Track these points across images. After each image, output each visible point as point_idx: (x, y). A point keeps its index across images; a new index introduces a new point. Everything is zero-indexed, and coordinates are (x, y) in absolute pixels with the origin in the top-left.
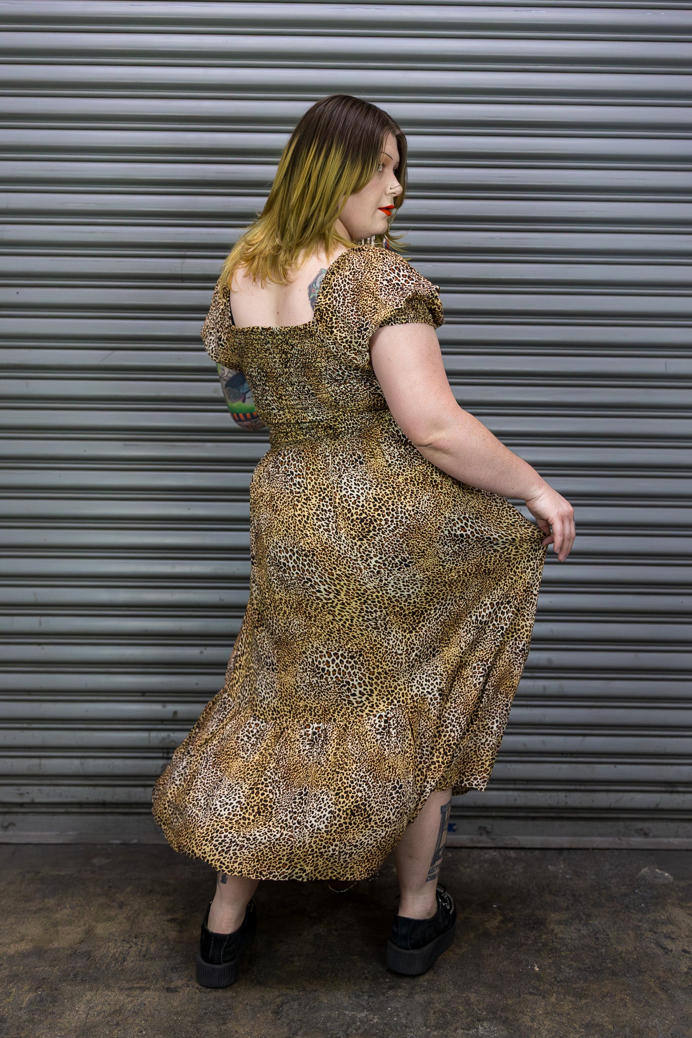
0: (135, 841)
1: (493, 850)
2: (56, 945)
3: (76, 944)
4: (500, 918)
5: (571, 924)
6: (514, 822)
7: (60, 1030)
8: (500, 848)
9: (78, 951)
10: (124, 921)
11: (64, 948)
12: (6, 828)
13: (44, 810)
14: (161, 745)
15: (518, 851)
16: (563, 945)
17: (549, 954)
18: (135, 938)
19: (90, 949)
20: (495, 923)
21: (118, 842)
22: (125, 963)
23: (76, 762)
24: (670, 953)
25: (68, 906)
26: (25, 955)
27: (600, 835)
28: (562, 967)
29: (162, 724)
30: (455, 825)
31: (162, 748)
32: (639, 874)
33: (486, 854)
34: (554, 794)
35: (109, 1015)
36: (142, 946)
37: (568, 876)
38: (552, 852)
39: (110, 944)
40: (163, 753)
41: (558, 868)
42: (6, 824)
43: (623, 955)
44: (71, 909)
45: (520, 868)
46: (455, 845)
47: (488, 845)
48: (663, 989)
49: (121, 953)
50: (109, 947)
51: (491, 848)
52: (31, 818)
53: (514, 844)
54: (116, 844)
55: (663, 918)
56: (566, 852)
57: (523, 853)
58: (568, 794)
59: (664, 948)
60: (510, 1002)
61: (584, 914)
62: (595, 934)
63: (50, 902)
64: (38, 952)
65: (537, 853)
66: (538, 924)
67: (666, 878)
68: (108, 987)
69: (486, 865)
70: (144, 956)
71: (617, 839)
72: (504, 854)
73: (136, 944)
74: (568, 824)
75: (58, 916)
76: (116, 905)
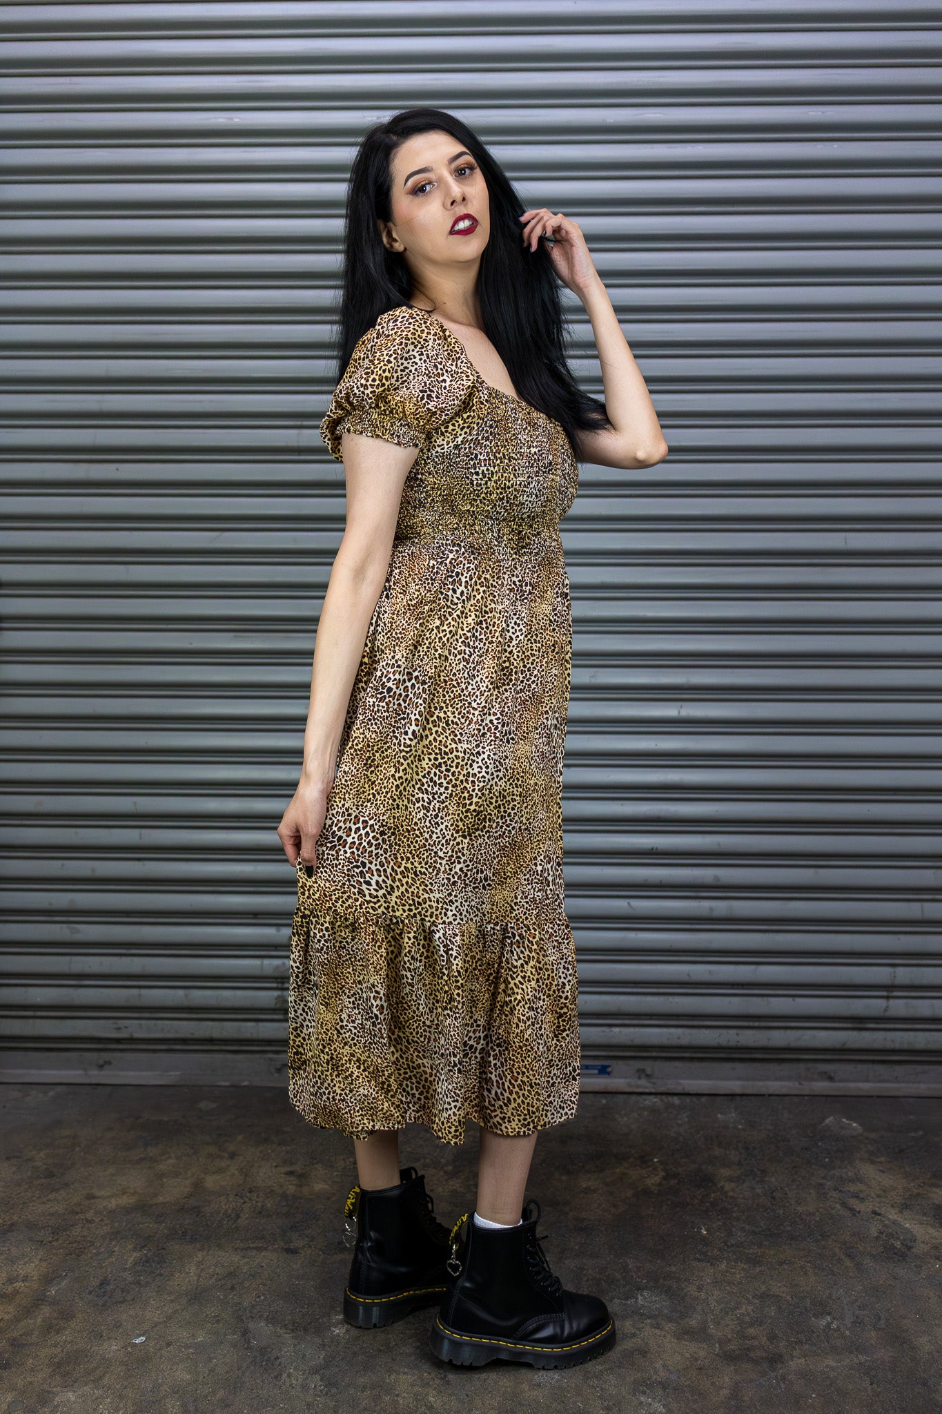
0: (246, 1083)
1: (654, 1096)
2: (161, 1199)
3: (183, 1199)
4: (663, 1174)
5: (744, 1181)
6: (678, 1064)
7: (169, 1294)
8: (662, 1094)
9: (186, 1206)
10: (236, 1172)
11: (170, 1203)
12: (101, 1067)
13: (144, 1047)
14: (276, 974)
15: (683, 1097)
16: (735, 1205)
17: (718, 1215)
18: (250, 1192)
19: (199, 1204)
20: (657, 1179)
21: (227, 1084)
22: (239, 1221)
23: (181, 992)
24: (857, 1215)
25: (173, 1156)
26: (128, 1211)
27: (777, 1079)
28: (734, 1229)
29: (276, 950)
30: (609, 1066)
31: (276, 978)
32: (823, 1124)
33: (645, 1100)
34: (724, 1031)
35: (223, 1278)
36: (257, 1202)
37: (740, 1127)
38: (721, 1098)
39: (222, 1198)
40: (278, 983)
41: (729, 1117)
42: (101, 1062)
43: (804, 1216)
44: (177, 1159)
45: (684, 1117)
46: (609, 1089)
47: (647, 1091)
48: (849, 1256)
49: (234, 1209)
50: (220, 1203)
51: (651, 1094)
52: (129, 1055)
53: (679, 1089)
54: (225, 1086)
55: (850, 1174)
56: (738, 1098)
57: (688, 1100)
58: (739, 1031)
59: (851, 1209)
60: (674, 1269)
61: (758, 1170)
62: (772, 1193)
63: (152, 1151)
64: (143, 1207)
65: (703, 1099)
66: (704, 1181)
67: (854, 1129)
68: (220, 1246)
69: (646, 1113)
70: (260, 1213)
71: (797, 1084)
72: (666, 1100)
73: (250, 1199)
74: (739, 1067)
75: (161, 1167)
76: (227, 1155)
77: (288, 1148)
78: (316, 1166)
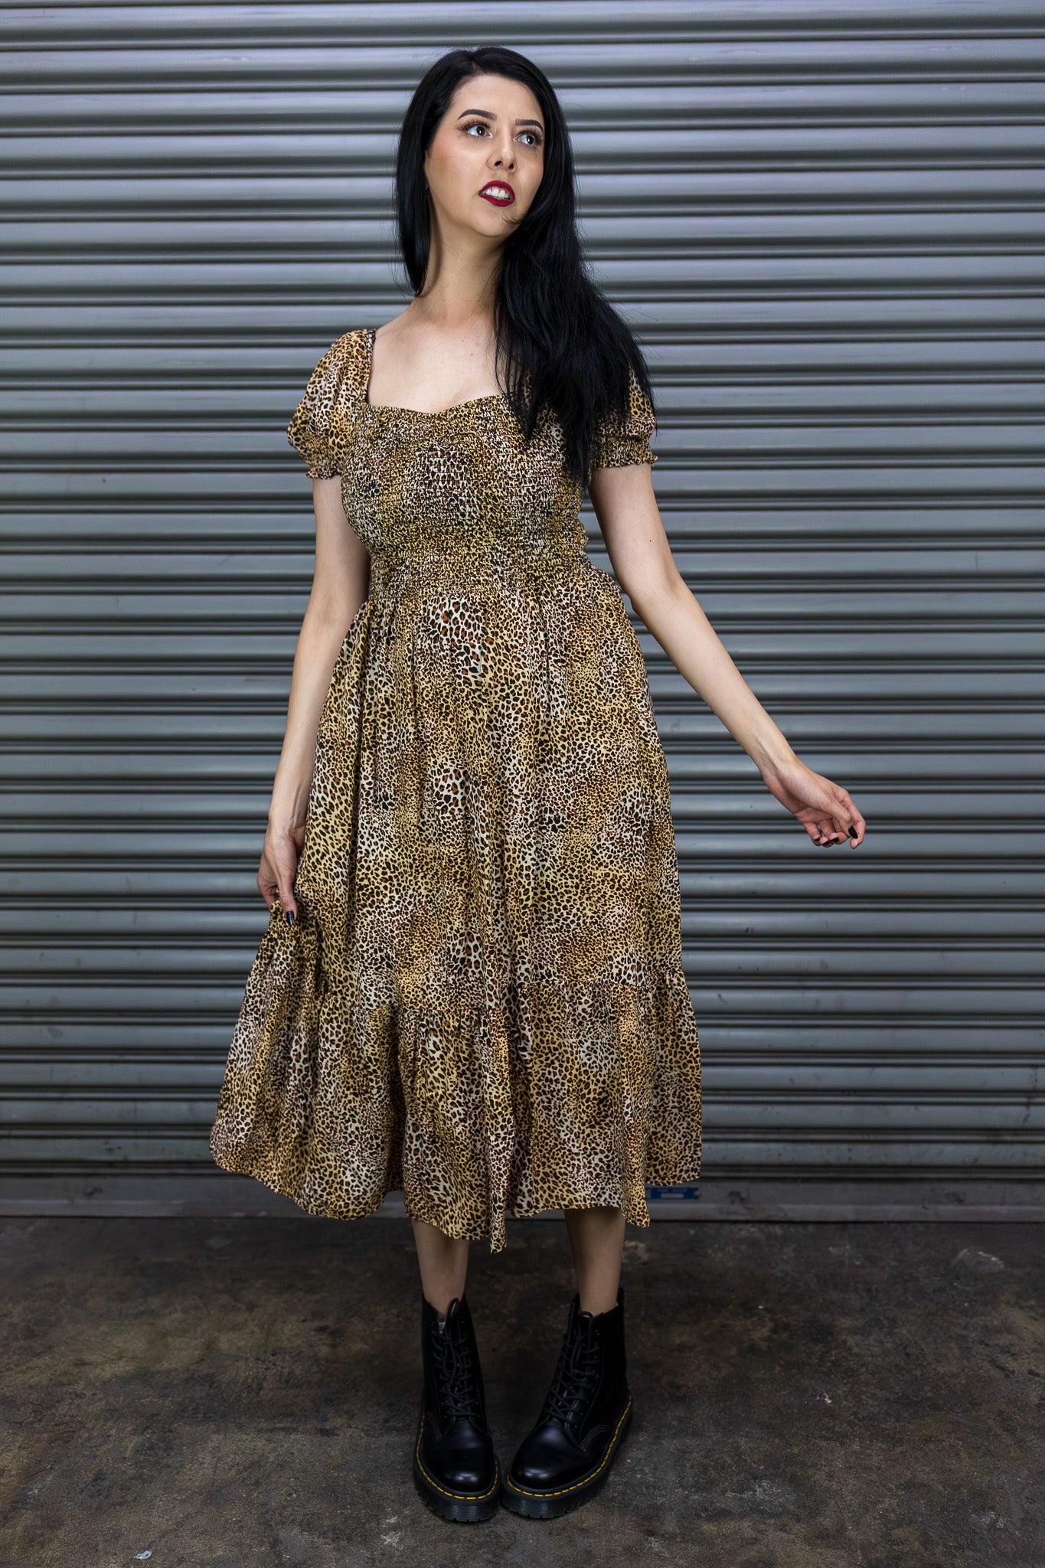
0: (263, 1214)
1: (751, 1225)
2: (166, 1365)
3: (193, 1364)
4: (771, 1325)
5: (870, 1333)
6: (778, 1186)
7: (179, 1491)
8: (760, 1222)
9: (197, 1374)
10: (256, 1329)
11: (176, 1370)
12: (90, 1195)
13: (142, 1171)
15: (785, 1225)
18: (273, 1355)
19: (212, 1371)
20: (764, 1332)
21: (241, 1214)
22: (261, 1393)
24: (1011, 1375)
25: (179, 1308)
26: (125, 1380)
27: (897, 1202)
28: (863, 1397)
32: (957, 1259)
33: (741, 1230)
34: (836, 1147)
35: (245, 1470)
36: (282, 1367)
37: (858, 1263)
38: (833, 1227)
39: (239, 1364)
41: (842, 1250)
42: (90, 1190)
43: (946, 1379)
44: (184, 1312)
45: (789, 1252)
46: (697, 1218)
47: (743, 1218)
49: (255, 1377)
50: (238, 1369)
51: (747, 1222)
52: (124, 1182)
53: (780, 1216)
54: (238, 1218)
55: (996, 1323)
56: (851, 1226)
57: (789, 1227)
58: (852, 1146)
59: (1002, 1369)
60: (796, 1451)
61: (886, 1318)
62: (905, 1348)
63: (155, 1302)
64: (143, 1376)
65: (811, 1228)
66: (822, 1333)
67: (995, 1264)
68: (240, 1427)
69: (743, 1247)
70: (287, 1382)
71: (921, 1208)
72: (766, 1230)
73: (274, 1364)
74: (852, 1187)
75: (166, 1323)
76: (244, 1307)
77: (318, 1297)
78: (353, 1319)
